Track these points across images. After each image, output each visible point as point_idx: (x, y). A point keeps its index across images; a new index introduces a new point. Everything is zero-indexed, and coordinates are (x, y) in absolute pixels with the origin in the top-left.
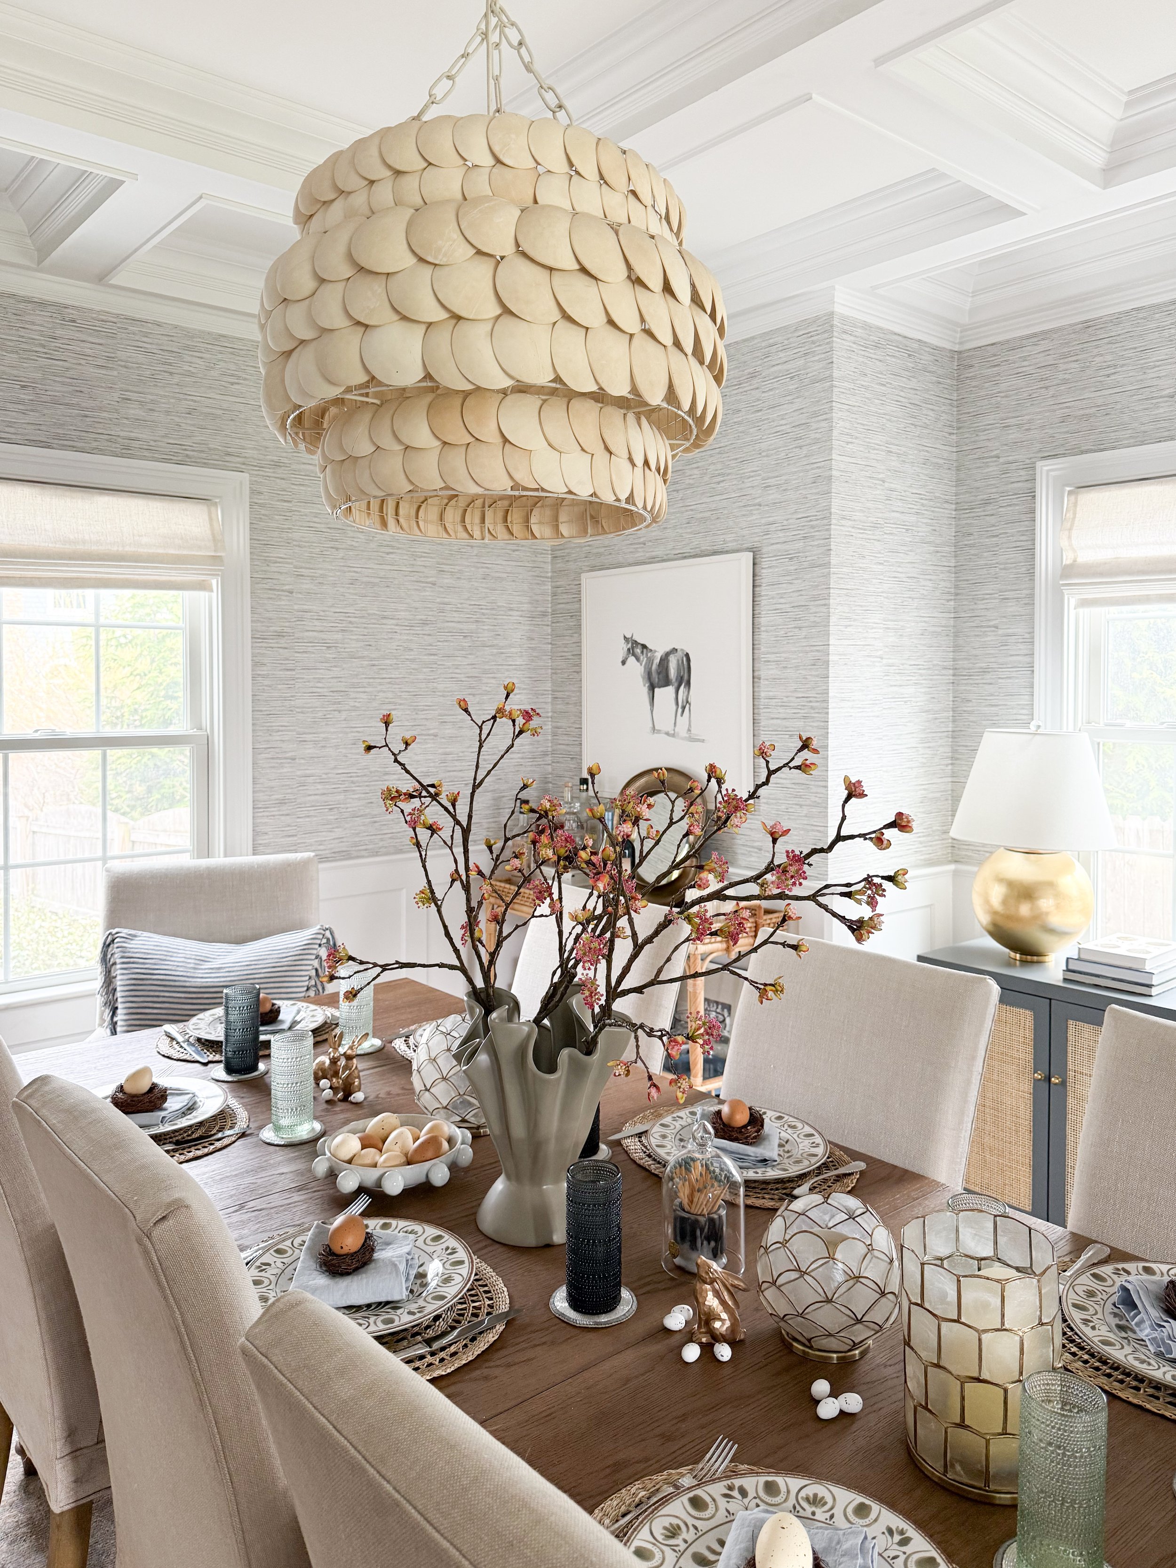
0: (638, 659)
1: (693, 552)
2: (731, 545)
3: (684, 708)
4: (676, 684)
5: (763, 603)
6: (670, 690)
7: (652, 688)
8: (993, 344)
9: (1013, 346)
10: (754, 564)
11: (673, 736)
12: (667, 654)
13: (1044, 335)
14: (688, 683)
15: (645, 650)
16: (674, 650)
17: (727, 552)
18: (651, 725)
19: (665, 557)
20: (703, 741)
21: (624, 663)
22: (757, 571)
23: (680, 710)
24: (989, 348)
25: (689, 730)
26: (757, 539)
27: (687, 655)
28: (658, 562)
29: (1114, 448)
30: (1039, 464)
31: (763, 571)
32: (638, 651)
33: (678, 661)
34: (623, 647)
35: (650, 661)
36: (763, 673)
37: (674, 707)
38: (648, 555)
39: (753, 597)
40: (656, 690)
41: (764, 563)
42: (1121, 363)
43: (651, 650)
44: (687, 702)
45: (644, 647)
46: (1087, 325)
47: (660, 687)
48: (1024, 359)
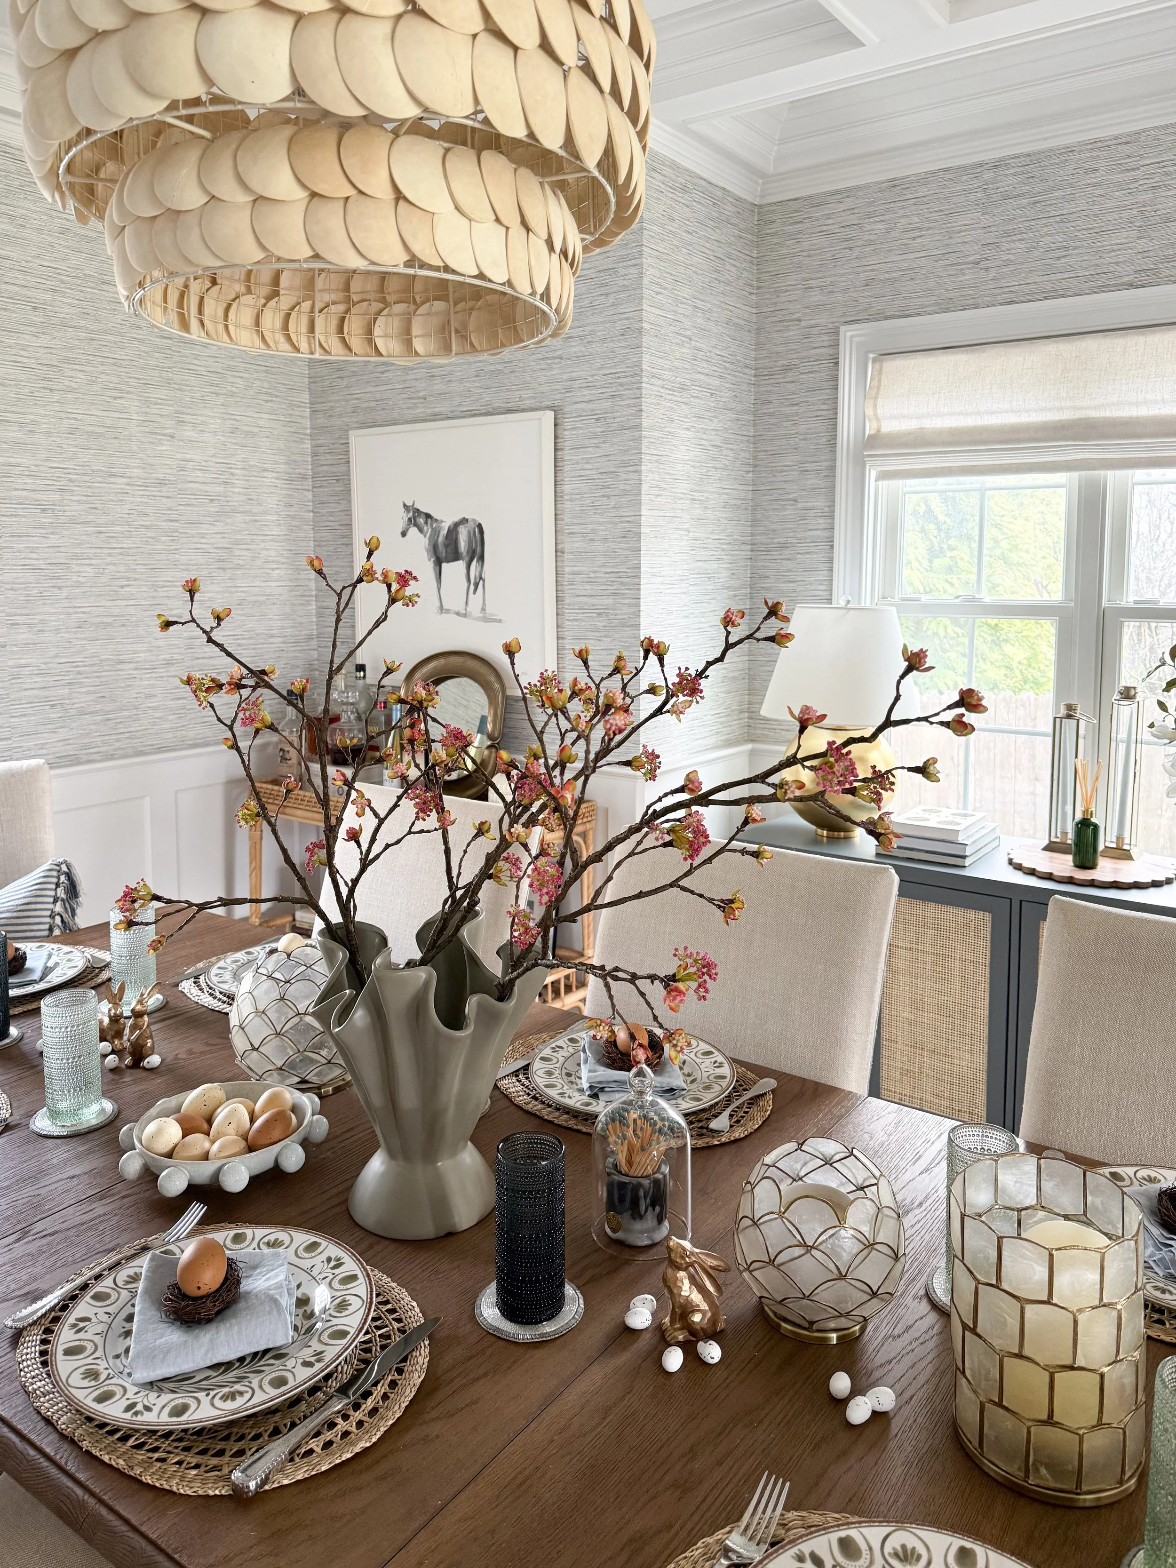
0: (421, 530)
1: (483, 409)
2: (528, 403)
3: (476, 585)
4: (467, 559)
5: (566, 468)
6: (460, 565)
7: (439, 562)
8: (795, 199)
9: (816, 202)
10: (556, 425)
11: (465, 615)
12: (456, 525)
13: (849, 192)
14: (482, 558)
15: (429, 521)
16: (464, 521)
17: (524, 410)
18: (438, 604)
19: (450, 415)
20: (500, 621)
21: (404, 534)
22: (559, 432)
23: (472, 587)
24: (791, 203)
25: (483, 609)
26: (558, 397)
27: (480, 526)
28: (442, 419)
29: (919, 315)
30: (843, 329)
31: (566, 433)
32: (421, 521)
33: (469, 532)
34: (401, 518)
35: (436, 532)
36: (567, 546)
37: (466, 584)
38: (429, 411)
39: (555, 462)
40: (444, 565)
41: (568, 423)
42: (927, 226)
43: (436, 520)
44: (481, 578)
45: (428, 516)
46: (893, 184)
47: (448, 561)
48: (826, 217)
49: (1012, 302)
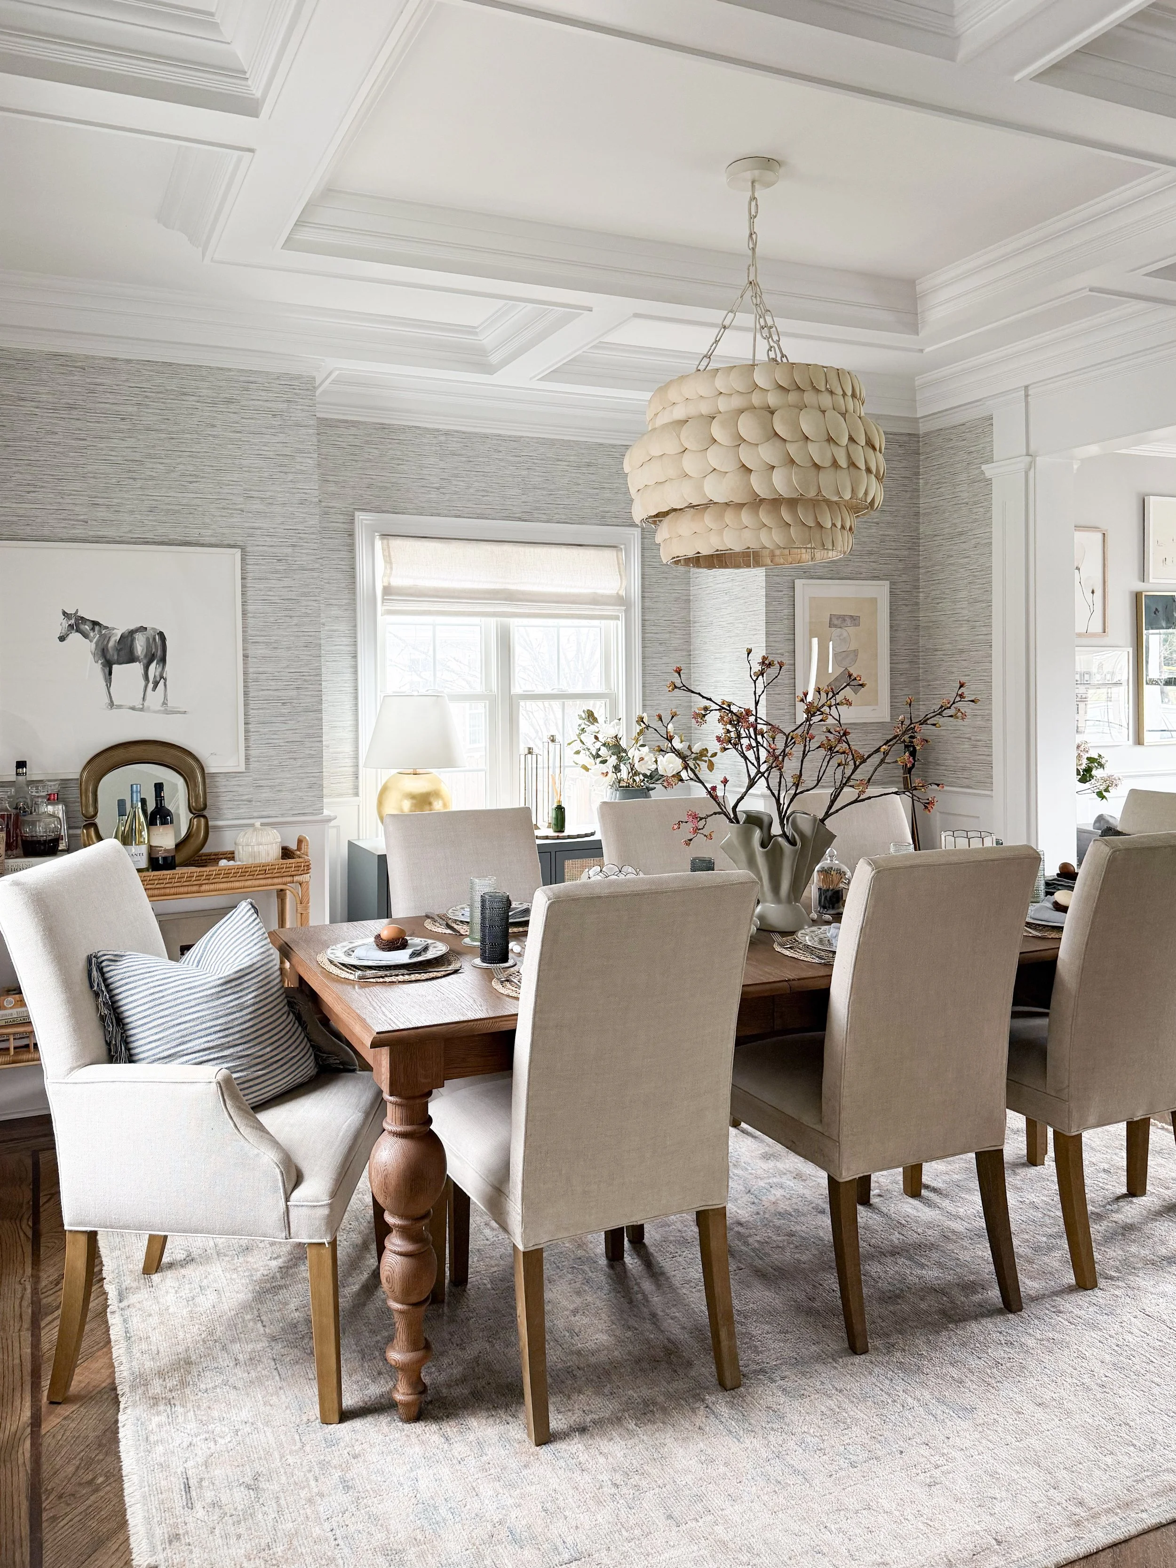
0: (86, 636)
1: (160, 539)
2: (207, 540)
3: (156, 684)
4: (145, 661)
5: (252, 593)
6: (137, 668)
7: (108, 665)
10: (243, 560)
11: (142, 710)
12: (132, 633)
13: (354, 424)
14: (163, 660)
15: (97, 628)
16: (143, 629)
17: (203, 545)
18: (107, 701)
19: (118, 539)
20: (185, 712)
21: (62, 639)
22: (245, 566)
23: (151, 685)
25: (164, 704)
26: (240, 539)
27: (161, 634)
28: (108, 542)
29: (403, 513)
30: (357, 513)
31: (254, 567)
32: (87, 627)
33: (148, 639)
34: (60, 625)
35: (104, 640)
36: (250, 653)
37: (143, 683)
38: (91, 533)
39: (241, 588)
40: (115, 667)
41: (250, 560)
43: (106, 628)
44: (162, 677)
45: (95, 623)
47: (120, 663)
48: (339, 436)
49: (459, 517)
